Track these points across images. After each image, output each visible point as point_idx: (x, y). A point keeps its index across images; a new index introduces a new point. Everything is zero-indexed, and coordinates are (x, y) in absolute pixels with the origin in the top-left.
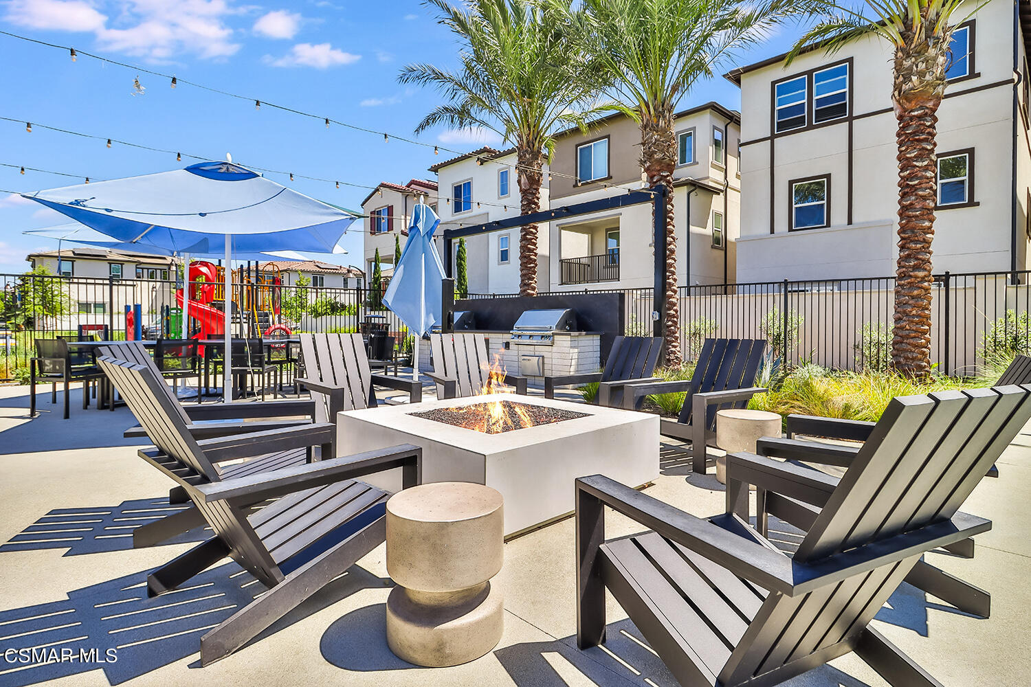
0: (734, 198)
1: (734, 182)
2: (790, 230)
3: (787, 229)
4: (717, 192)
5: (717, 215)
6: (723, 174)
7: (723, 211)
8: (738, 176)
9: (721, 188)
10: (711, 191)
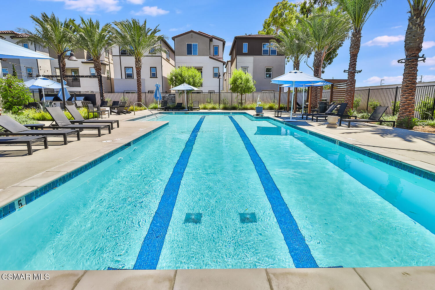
0: (112, 66)
1: (111, 61)
2: (126, 78)
3: (125, 78)
4: (107, 65)
5: (108, 71)
6: (108, 59)
7: (109, 69)
8: (112, 60)
9: (108, 63)
10: (105, 65)
